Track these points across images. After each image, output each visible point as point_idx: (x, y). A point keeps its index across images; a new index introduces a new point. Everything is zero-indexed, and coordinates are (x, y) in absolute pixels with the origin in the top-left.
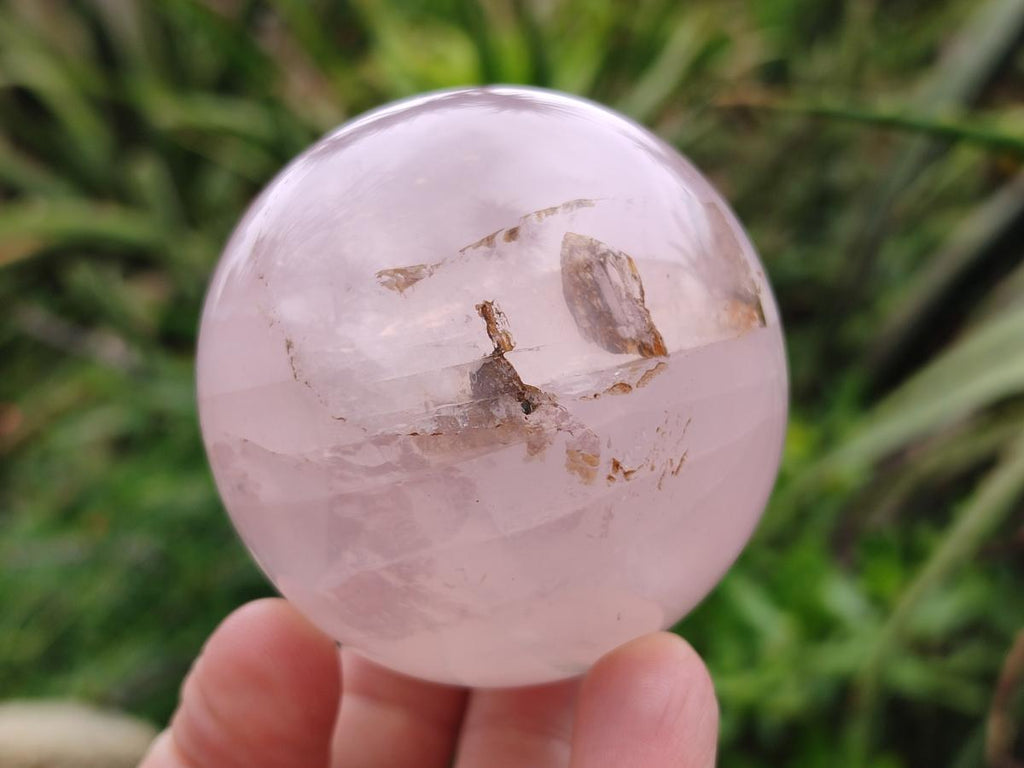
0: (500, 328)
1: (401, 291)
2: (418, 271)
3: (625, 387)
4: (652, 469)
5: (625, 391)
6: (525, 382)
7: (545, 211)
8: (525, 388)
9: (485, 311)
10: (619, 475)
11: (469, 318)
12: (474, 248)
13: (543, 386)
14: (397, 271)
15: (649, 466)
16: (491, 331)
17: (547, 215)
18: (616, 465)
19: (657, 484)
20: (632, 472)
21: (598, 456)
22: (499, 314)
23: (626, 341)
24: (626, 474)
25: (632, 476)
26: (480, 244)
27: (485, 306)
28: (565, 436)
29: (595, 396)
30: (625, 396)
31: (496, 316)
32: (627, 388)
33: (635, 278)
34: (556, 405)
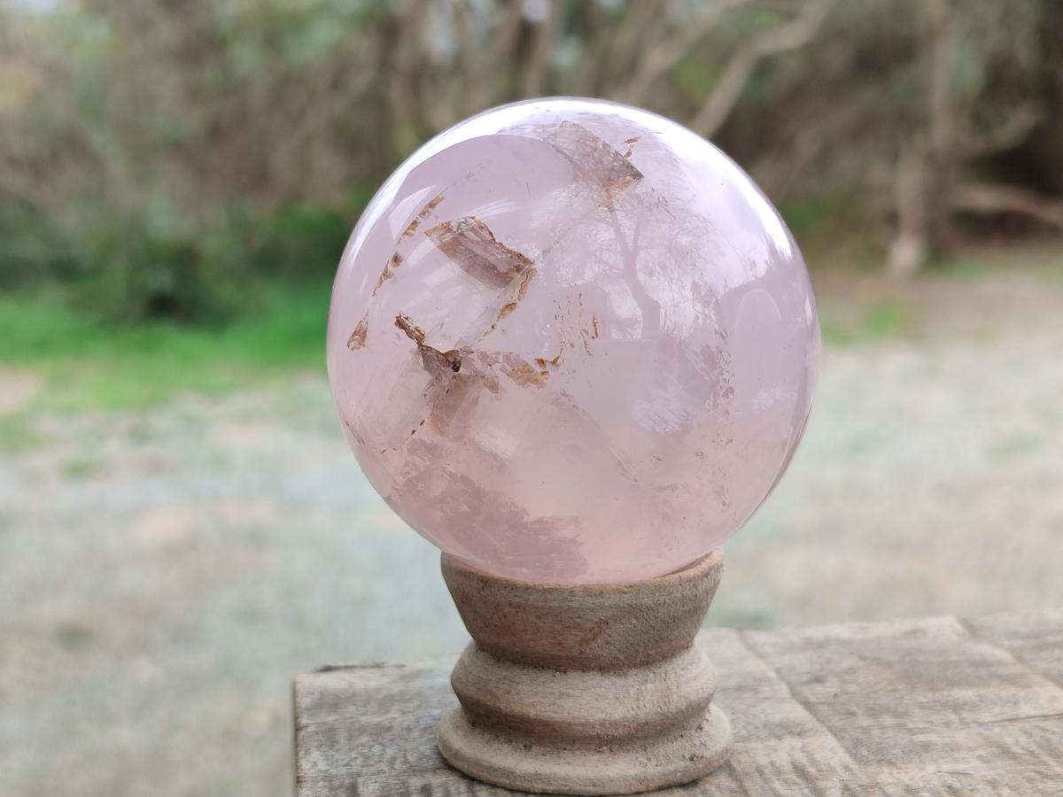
0: (412, 328)
1: (364, 345)
2: (361, 327)
3: (510, 306)
4: (572, 346)
5: (512, 309)
6: (443, 351)
7: (409, 228)
8: (446, 355)
9: (401, 323)
10: (548, 367)
11: (397, 334)
12: (380, 286)
13: (456, 346)
14: (353, 336)
15: (568, 345)
16: (410, 334)
17: (413, 229)
18: (542, 362)
19: (585, 352)
20: (558, 358)
21: (527, 365)
22: (407, 319)
23: (507, 273)
24: (554, 362)
25: (559, 361)
26: (381, 281)
27: (398, 320)
28: (496, 367)
29: (493, 327)
30: (514, 312)
31: (407, 322)
32: (513, 306)
33: (482, 228)
34: (472, 352)
